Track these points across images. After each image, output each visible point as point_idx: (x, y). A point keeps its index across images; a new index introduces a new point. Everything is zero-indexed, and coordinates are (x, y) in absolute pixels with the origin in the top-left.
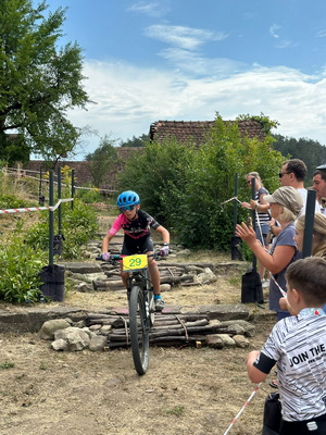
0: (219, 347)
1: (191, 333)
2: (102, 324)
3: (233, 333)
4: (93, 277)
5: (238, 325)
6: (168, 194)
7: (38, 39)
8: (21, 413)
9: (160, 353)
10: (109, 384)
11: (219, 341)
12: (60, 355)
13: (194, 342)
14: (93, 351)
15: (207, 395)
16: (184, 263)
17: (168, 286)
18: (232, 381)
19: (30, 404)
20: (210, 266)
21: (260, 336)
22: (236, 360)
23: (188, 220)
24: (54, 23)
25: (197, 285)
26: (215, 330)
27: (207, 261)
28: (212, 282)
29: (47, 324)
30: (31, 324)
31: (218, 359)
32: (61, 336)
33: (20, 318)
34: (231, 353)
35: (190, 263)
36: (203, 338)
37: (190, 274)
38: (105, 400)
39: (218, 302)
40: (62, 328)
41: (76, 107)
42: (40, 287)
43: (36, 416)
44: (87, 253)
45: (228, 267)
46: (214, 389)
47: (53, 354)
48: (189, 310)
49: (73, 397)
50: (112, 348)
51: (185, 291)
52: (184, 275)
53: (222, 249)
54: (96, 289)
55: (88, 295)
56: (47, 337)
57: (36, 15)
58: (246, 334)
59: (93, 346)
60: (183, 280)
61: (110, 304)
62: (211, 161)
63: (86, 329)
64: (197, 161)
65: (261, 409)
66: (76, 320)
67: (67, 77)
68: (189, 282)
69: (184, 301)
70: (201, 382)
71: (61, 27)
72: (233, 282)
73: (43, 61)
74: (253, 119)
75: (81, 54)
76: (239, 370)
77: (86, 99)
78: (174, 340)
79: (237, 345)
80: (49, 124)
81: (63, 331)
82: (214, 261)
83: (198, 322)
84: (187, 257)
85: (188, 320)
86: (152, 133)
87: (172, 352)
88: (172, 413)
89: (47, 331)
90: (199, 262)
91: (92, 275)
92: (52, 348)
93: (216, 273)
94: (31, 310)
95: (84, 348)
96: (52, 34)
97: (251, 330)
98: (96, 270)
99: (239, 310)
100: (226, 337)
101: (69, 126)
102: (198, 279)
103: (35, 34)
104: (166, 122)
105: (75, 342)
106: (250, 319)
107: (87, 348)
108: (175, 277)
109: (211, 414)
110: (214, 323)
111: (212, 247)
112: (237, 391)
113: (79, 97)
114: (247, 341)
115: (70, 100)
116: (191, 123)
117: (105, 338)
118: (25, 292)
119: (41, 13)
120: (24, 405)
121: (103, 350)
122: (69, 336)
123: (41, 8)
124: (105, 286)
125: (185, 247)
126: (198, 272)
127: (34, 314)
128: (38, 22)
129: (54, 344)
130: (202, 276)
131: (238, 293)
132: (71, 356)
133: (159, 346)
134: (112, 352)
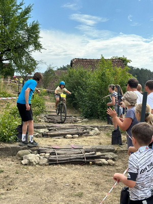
0: (100, 165)
1: (87, 158)
2: (46, 153)
3: (107, 159)
4: (42, 131)
5: (110, 155)
6: (79, 93)
7: (19, 19)
8: (6, 194)
9: (72, 167)
10: (48, 181)
11: (100, 162)
12: (26, 167)
13: (89, 162)
14: (41, 165)
15: (94, 187)
16: (85, 125)
17: (77, 136)
18: (106, 181)
19: (10, 189)
20: (97, 127)
21: (120, 160)
22: (108, 171)
23: (87, 105)
24: (27, 11)
25: (91, 135)
26: (99, 157)
27: (96, 124)
28: (98, 134)
29: (20, 152)
30: (12, 152)
31: (100, 170)
32: (26, 158)
33: (7, 149)
34: (106, 168)
35: (88, 125)
36: (93, 160)
37: (88, 130)
38: (46, 189)
39: (100, 144)
40: (27, 154)
41: (36, 51)
42: (17, 135)
43: (13, 195)
44: (40, 119)
45: (106, 127)
46: (97, 184)
47: (22, 166)
48: (87, 147)
49: (31, 187)
50: (50, 164)
51: (85, 138)
52: (85, 131)
53: (103, 119)
54: (43, 136)
55: (39, 139)
56: (20, 158)
57: (19, 7)
58: (113, 159)
59: (41, 163)
60: (84, 133)
61: (50, 144)
62: (99, 77)
63: (38, 155)
64: (92, 77)
65: (119, 195)
66: (33, 150)
67: (32, 37)
68: (87, 134)
69: (84, 143)
70: (91, 181)
71: (30, 13)
72: (108, 135)
73: (22, 29)
74: (119, 59)
75: (39, 26)
76: (109, 176)
77: (41, 47)
78: (79, 161)
79: (109, 164)
80: (24, 59)
81: (27, 156)
82: (99, 125)
83: (91, 153)
84: (86, 122)
85: (86, 152)
86: (72, 64)
87: (78, 167)
88: (77, 195)
89: (19, 156)
90: (92, 125)
91: (41, 129)
92: (21, 163)
93: (100, 130)
94: (12, 145)
95: (37, 164)
96: (26, 17)
97: (116, 157)
98: (43, 127)
99: (110, 148)
100: (104, 161)
101: (33, 60)
102: (91, 133)
103: (18, 16)
104: (78, 59)
105: (32, 161)
106: (115, 152)
107: (38, 164)
108: (80, 131)
109: (96, 196)
110: (98, 154)
111: (98, 118)
112: (108, 186)
113: (38, 46)
114: (114, 162)
115: (34, 48)
116: (90, 60)
117: (47, 159)
118: (10, 137)
119: (21, 7)
120: (7, 190)
121: (46, 165)
122: (30, 158)
123: (21, 4)
124: (47, 135)
125: (86, 117)
126: (92, 130)
127: (14, 147)
128: (20, 11)
129: (23, 162)
130: (93, 131)
131: (110, 140)
132: (30, 167)
133: (72, 164)
134: (50, 166)
